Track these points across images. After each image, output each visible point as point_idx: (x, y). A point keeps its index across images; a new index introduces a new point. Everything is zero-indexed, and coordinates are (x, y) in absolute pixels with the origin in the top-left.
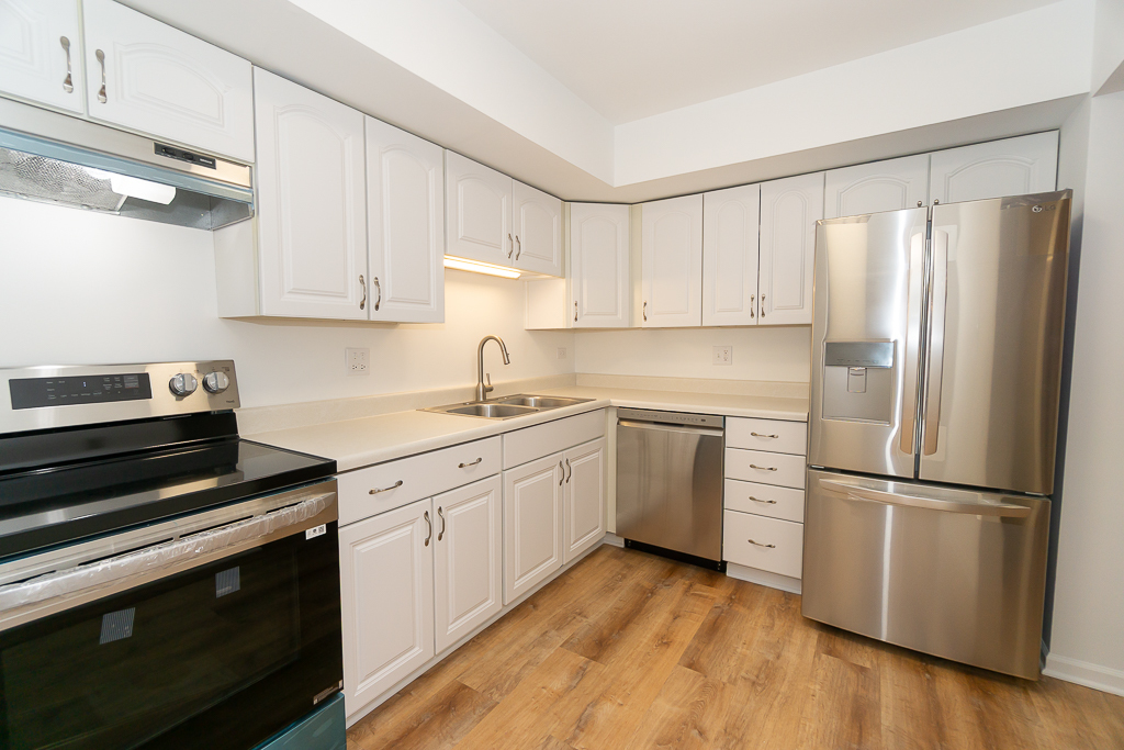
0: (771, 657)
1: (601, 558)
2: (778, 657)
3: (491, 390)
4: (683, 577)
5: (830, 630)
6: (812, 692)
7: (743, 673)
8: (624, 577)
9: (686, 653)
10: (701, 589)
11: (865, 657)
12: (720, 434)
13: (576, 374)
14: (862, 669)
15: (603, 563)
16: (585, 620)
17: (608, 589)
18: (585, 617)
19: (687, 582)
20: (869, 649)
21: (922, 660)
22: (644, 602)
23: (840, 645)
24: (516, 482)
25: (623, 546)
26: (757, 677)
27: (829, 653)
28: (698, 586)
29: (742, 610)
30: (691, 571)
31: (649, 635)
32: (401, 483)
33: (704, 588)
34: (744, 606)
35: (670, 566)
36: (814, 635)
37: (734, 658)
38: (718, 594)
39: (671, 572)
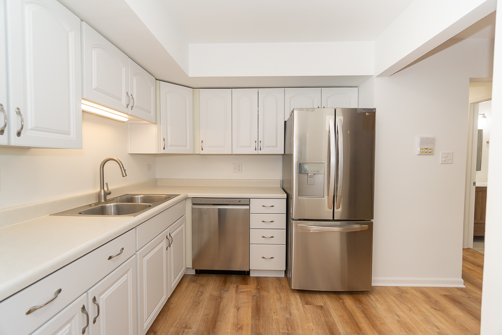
0: (288, 316)
1: (185, 285)
2: (291, 314)
3: (110, 193)
4: (231, 283)
5: (302, 292)
6: (311, 329)
7: (281, 331)
8: (202, 293)
9: (252, 330)
10: (243, 288)
11: (319, 300)
12: (247, 207)
13: (157, 179)
14: (321, 307)
15: (187, 287)
16: (190, 331)
17: (196, 304)
18: (190, 328)
19: (235, 286)
20: (318, 296)
21: (336, 294)
22: (219, 306)
23: (309, 298)
24: (144, 257)
25: (194, 273)
26: (288, 330)
27: (307, 303)
28: (240, 286)
29: (264, 293)
30: (234, 278)
31: (230, 327)
32: (60, 291)
33: (244, 286)
34: (265, 291)
35: (223, 279)
36: (297, 296)
37: (274, 323)
38: (251, 288)
39: (225, 282)
